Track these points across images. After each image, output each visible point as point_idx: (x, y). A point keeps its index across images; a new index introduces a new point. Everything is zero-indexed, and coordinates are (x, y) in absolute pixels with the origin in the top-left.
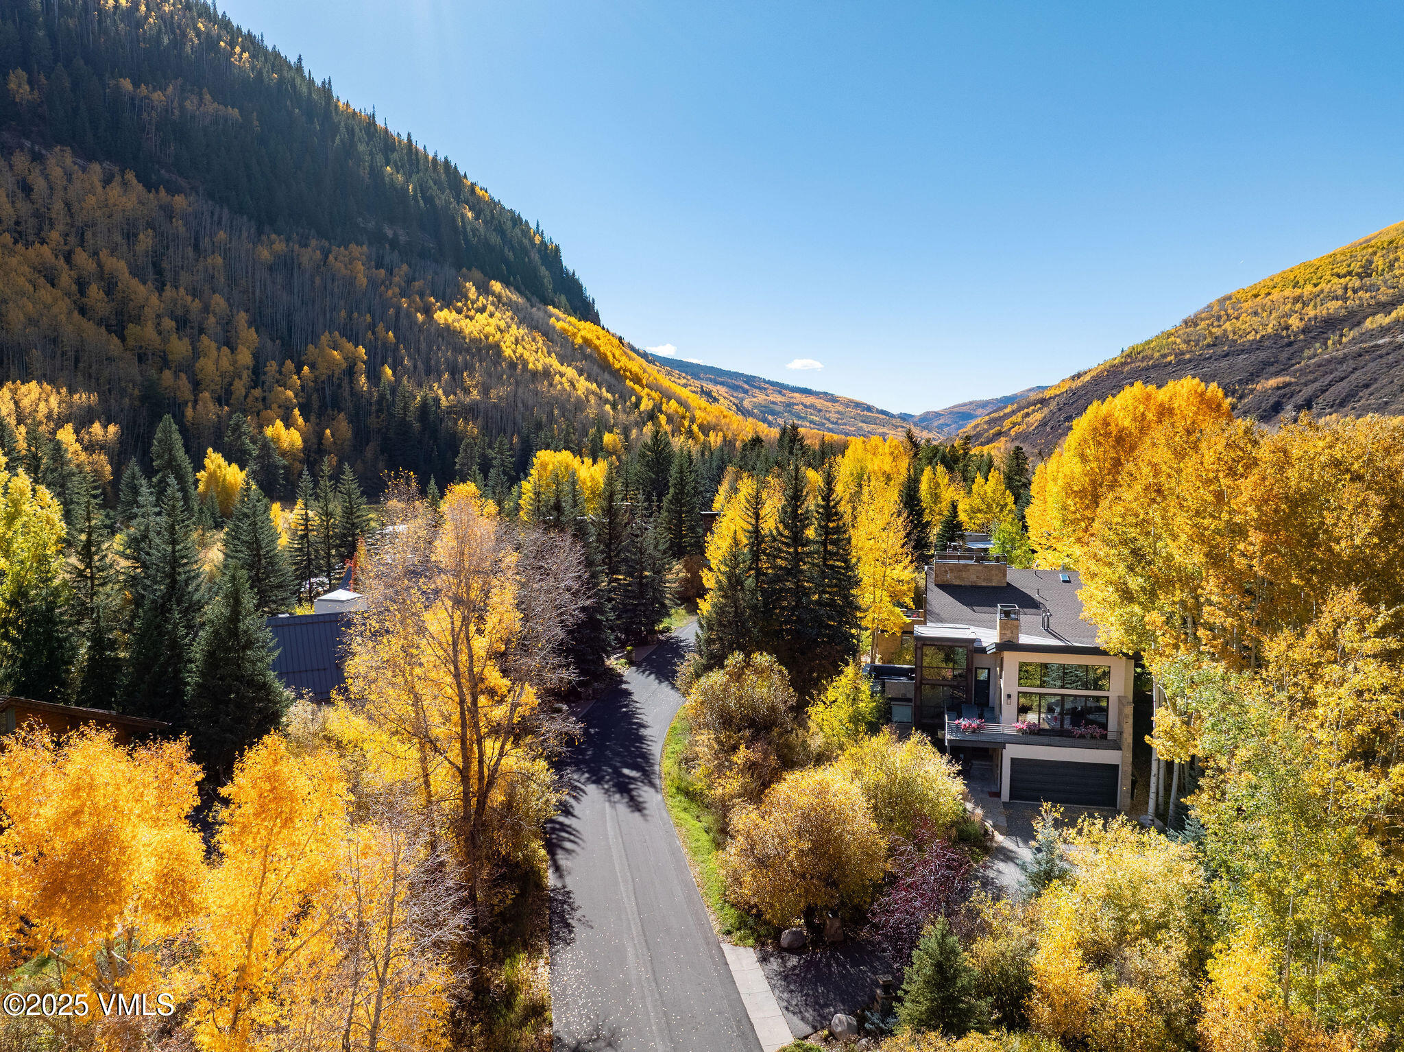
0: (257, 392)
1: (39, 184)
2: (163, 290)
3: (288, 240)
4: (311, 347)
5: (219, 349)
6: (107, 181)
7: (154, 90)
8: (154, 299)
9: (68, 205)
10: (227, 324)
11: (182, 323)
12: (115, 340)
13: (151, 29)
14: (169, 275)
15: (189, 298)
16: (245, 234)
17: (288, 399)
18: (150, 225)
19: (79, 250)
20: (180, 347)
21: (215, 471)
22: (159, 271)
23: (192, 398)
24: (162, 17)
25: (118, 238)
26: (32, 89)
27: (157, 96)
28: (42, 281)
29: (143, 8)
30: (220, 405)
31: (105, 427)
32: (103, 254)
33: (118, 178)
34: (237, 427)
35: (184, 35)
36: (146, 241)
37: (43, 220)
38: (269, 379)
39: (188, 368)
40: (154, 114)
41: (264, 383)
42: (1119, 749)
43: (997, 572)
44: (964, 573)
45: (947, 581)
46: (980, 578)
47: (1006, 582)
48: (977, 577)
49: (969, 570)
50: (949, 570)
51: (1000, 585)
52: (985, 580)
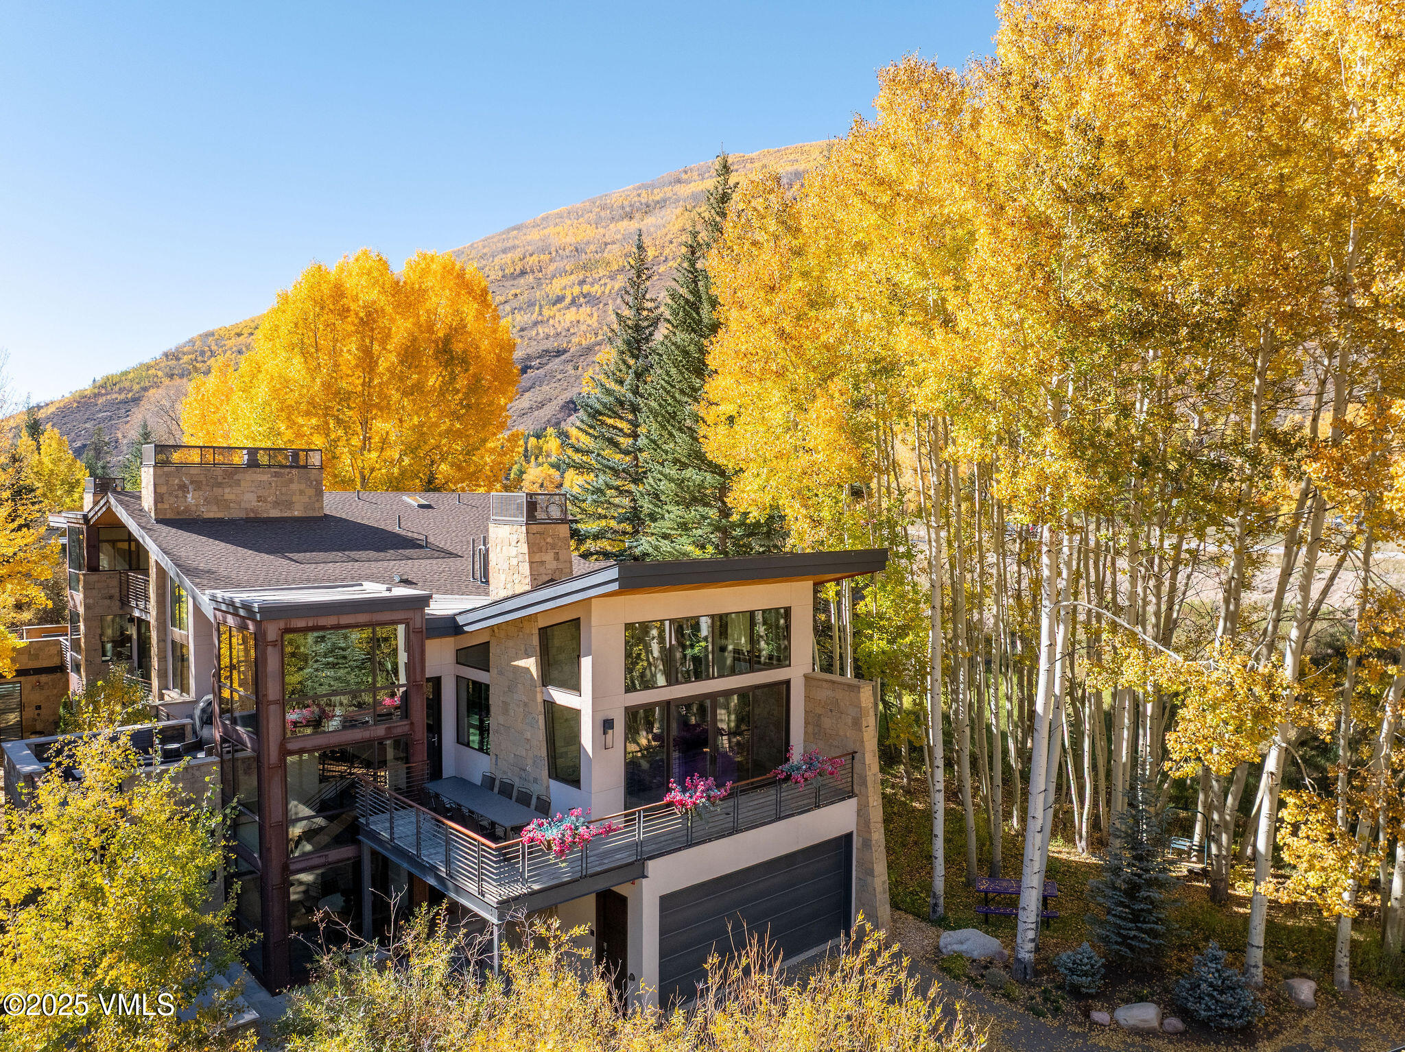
42: (851, 794)
43: (303, 486)
44: (227, 490)
45: (187, 509)
46: (265, 501)
47: (322, 508)
48: (259, 499)
49: (238, 483)
50: (192, 482)
51: (311, 514)
52: (276, 504)
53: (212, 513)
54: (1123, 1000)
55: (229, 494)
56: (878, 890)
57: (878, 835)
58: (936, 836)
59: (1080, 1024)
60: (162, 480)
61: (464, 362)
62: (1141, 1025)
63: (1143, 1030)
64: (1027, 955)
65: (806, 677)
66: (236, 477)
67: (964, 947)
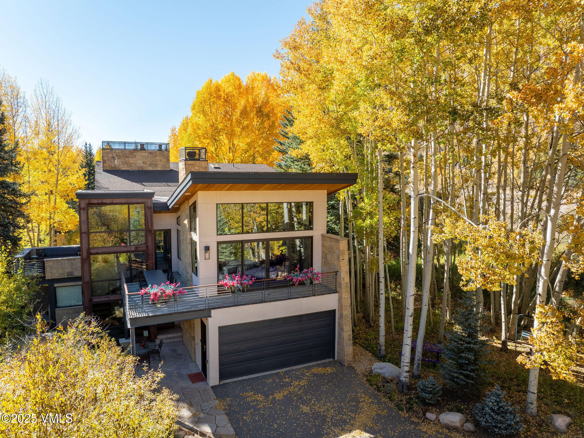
42: (335, 292)
43: (161, 158)
44: (131, 159)
45: (115, 166)
46: (146, 164)
47: (169, 167)
48: (144, 163)
49: (135, 156)
50: (117, 156)
51: (165, 169)
52: (150, 165)
53: (124, 168)
54: (448, 409)
55: (131, 160)
56: (345, 338)
57: (347, 312)
58: (380, 316)
59: (419, 418)
60: (105, 155)
61: (268, 116)
62: (451, 424)
63: (451, 426)
64: (404, 379)
65: (323, 236)
66: (134, 154)
67: (382, 371)
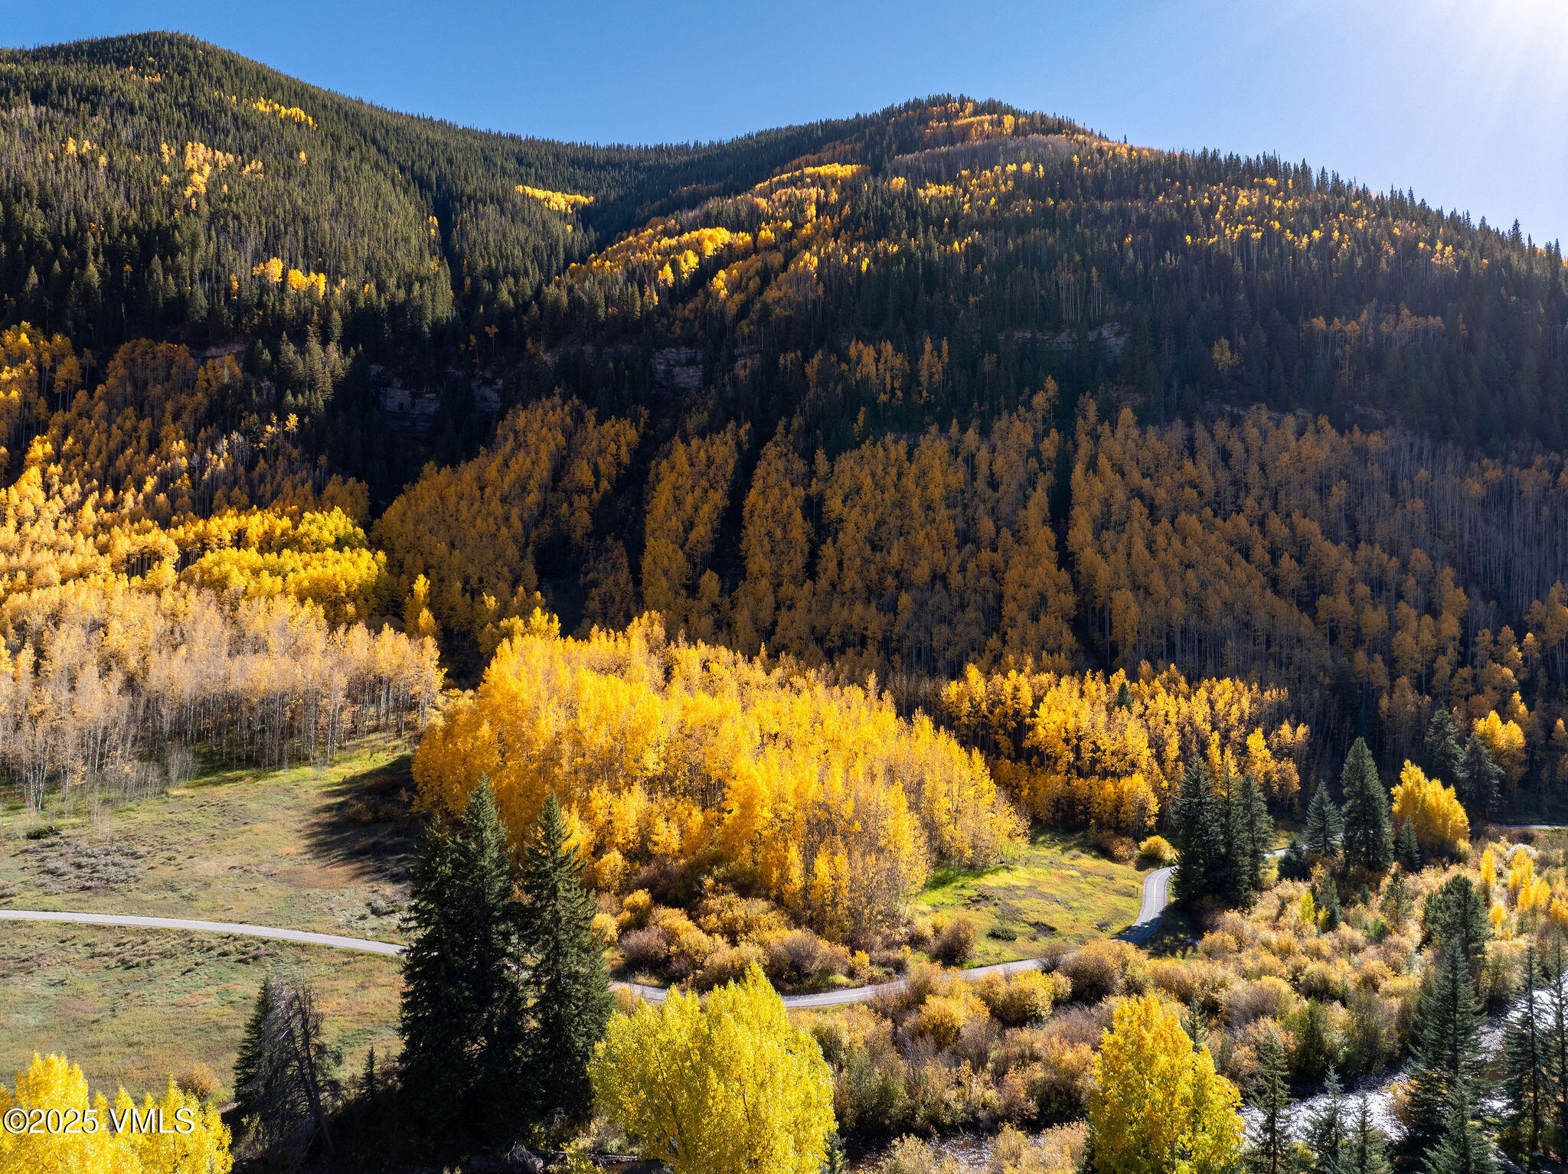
0: (1466, 672)
1: (1237, 449)
2: (1356, 548)
3: (1505, 463)
4: (1536, 603)
5: (1419, 617)
6: (1300, 433)
7: (1348, 322)
8: (1348, 564)
9: (1262, 467)
10: (1429, 583)
11: (1378, 586)
12: (1306, 620)
13: (1344, 254)
14: (1363, 528)
15: (1385, 557)
16: (1450, 467)
17: (1505, 679)
18: (1343, 475)
19: (1272, 514)
20: (1375, 619)
21: (1413, 791)
22: (1353, 525)
23: (1387, 683)
24: (1354, 237)
25: (1311, 494)
26: (1233, 353)
27: (1352, 327)
28: (1238, 557)
29: (1336, 234)
30: (1420, 694)
31: (1295, 727)
32: (1296, 516)
33: (1311, 427)
34: (1440, 728)
35: (1379, 248)
36: (1339, 493)
37: (1240, 486)
38: (1481, 652)
39: (1384, 648)
40: (1347, 348)
41: (1474, 656)
